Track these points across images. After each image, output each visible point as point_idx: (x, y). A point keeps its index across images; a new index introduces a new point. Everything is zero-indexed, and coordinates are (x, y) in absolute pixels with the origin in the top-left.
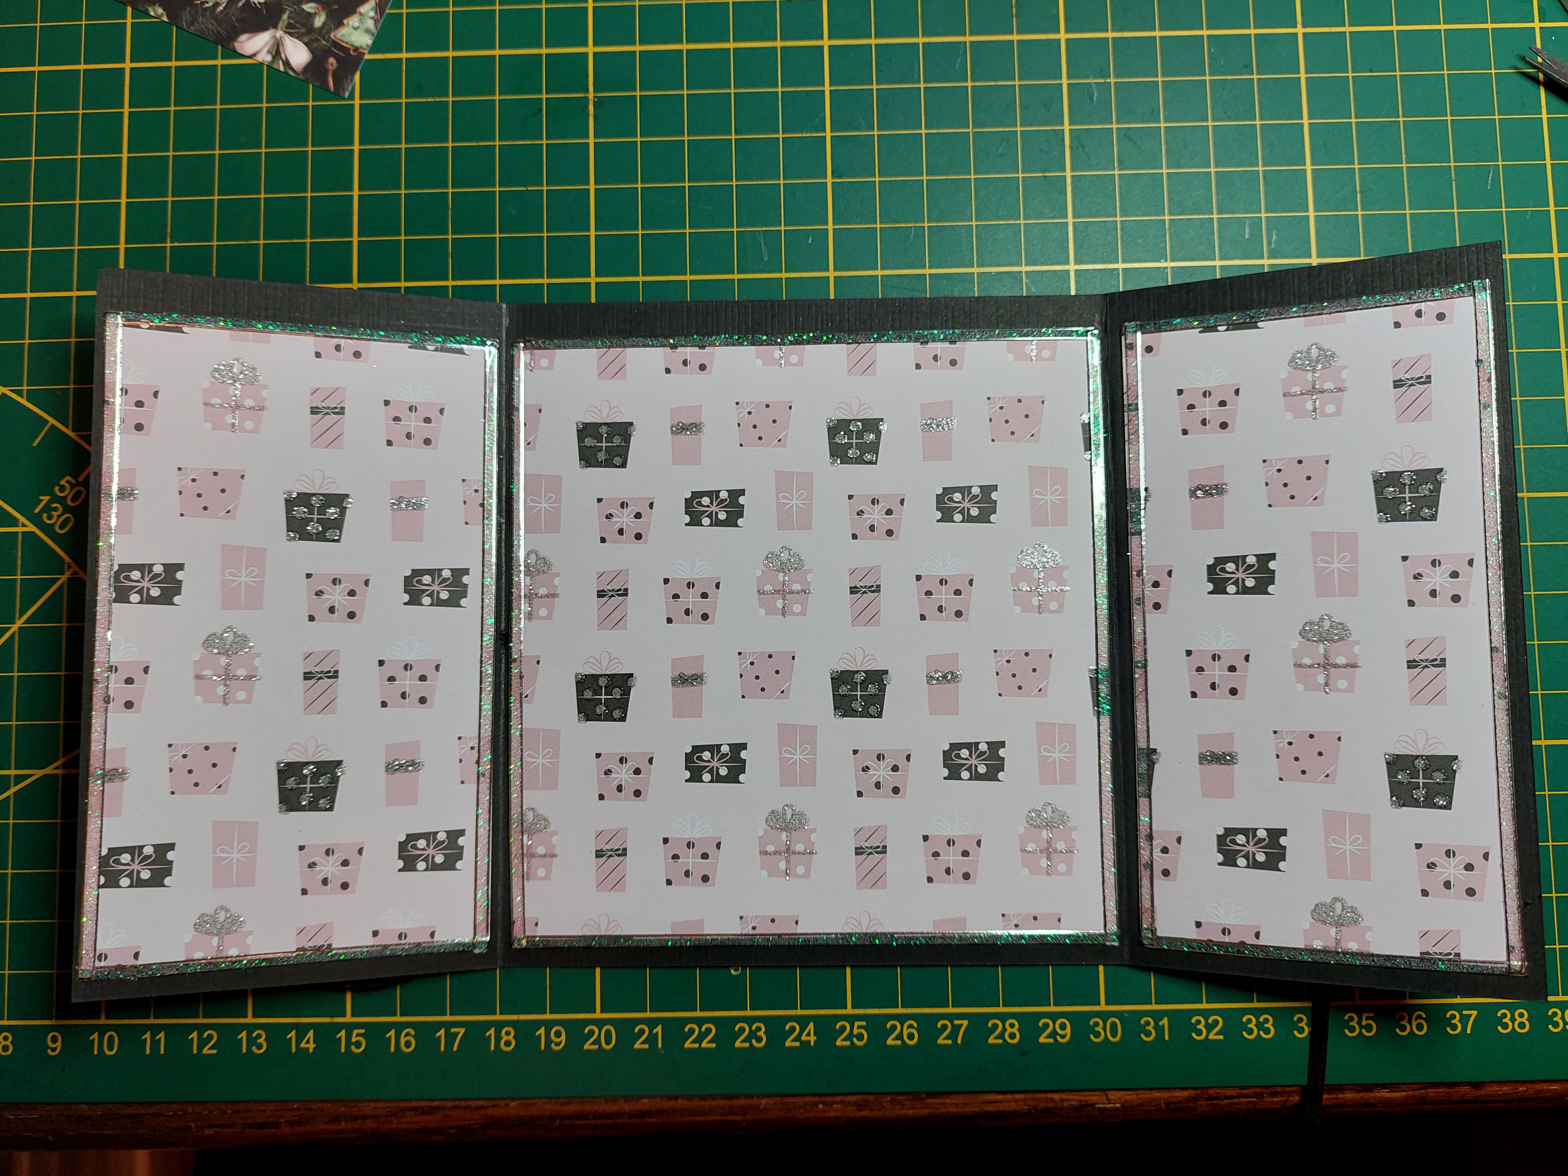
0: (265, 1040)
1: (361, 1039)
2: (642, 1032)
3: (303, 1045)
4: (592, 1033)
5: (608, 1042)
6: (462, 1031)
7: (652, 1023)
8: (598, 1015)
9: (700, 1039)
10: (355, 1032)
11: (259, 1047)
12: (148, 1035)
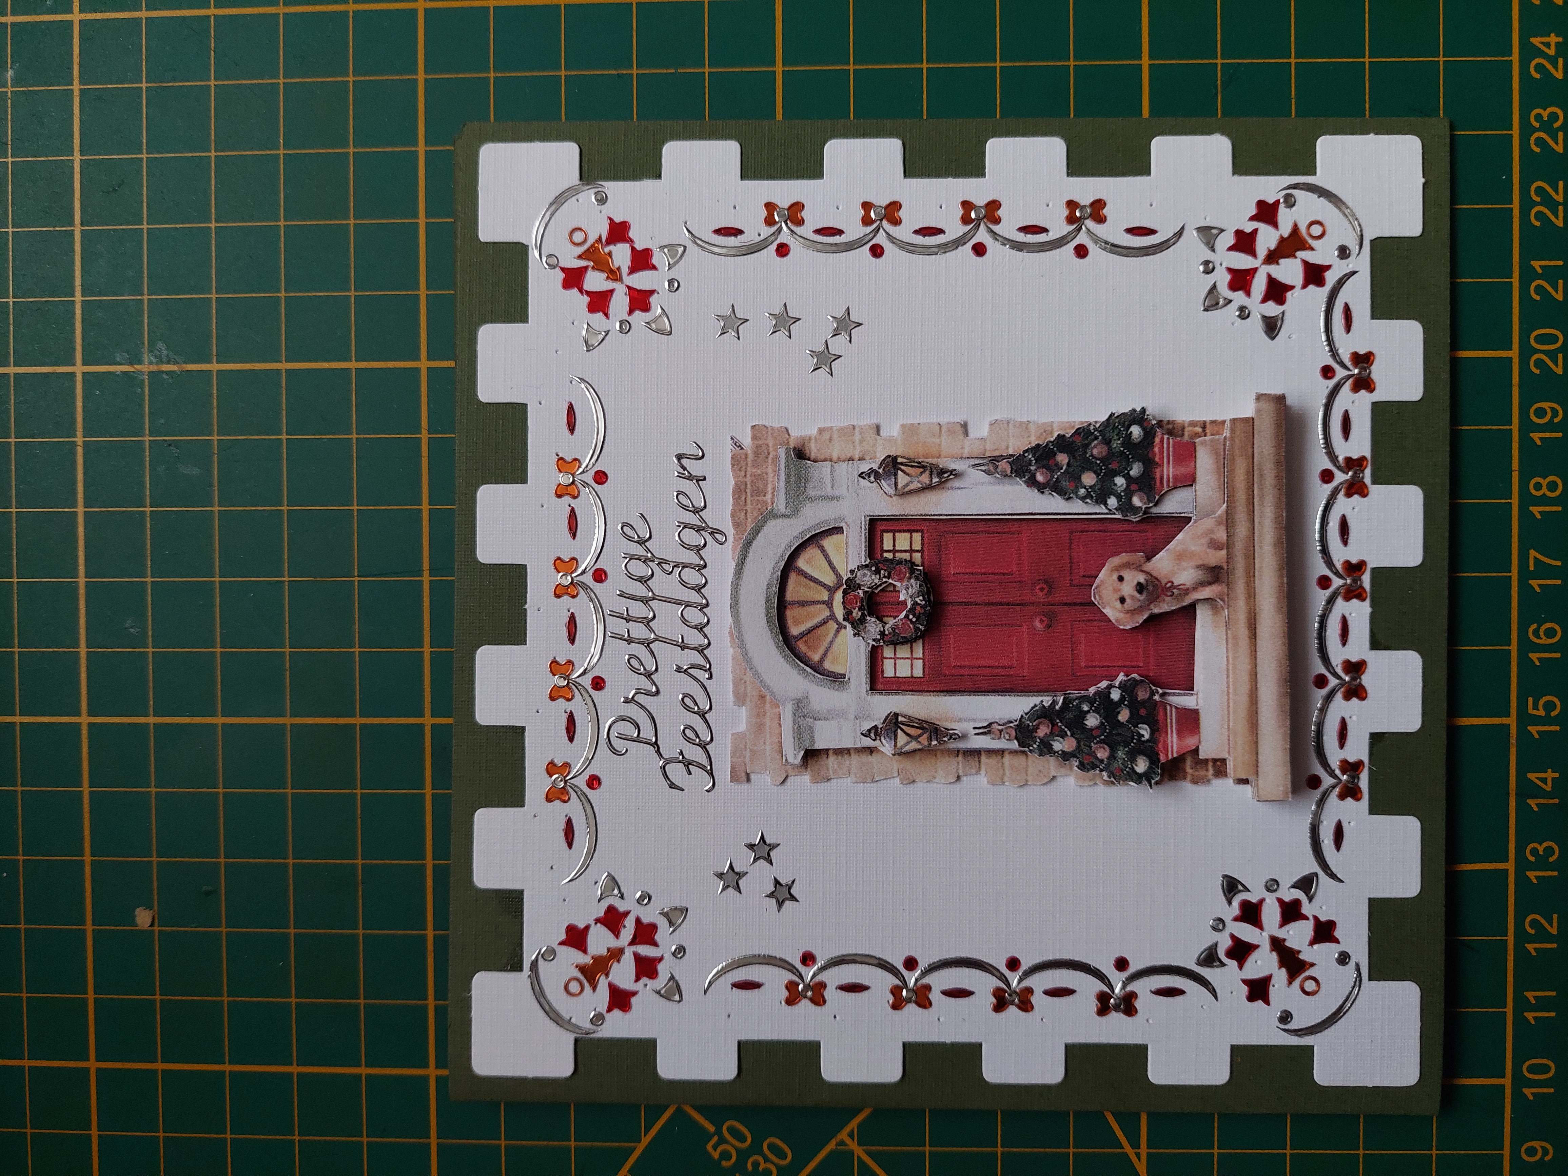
0: (1541, 844)
1: (1541, 702)
2: (1539, 289)
3: (1548, 788)
4: (1539, 363)
5: (1553, 339)
6: (1533, 553)
7: (1528, 275)
8: (1514, 354)
9: (1552, 205)
10: (1531, 711)
11: (1549, 851)
12: (1530, 1016)
